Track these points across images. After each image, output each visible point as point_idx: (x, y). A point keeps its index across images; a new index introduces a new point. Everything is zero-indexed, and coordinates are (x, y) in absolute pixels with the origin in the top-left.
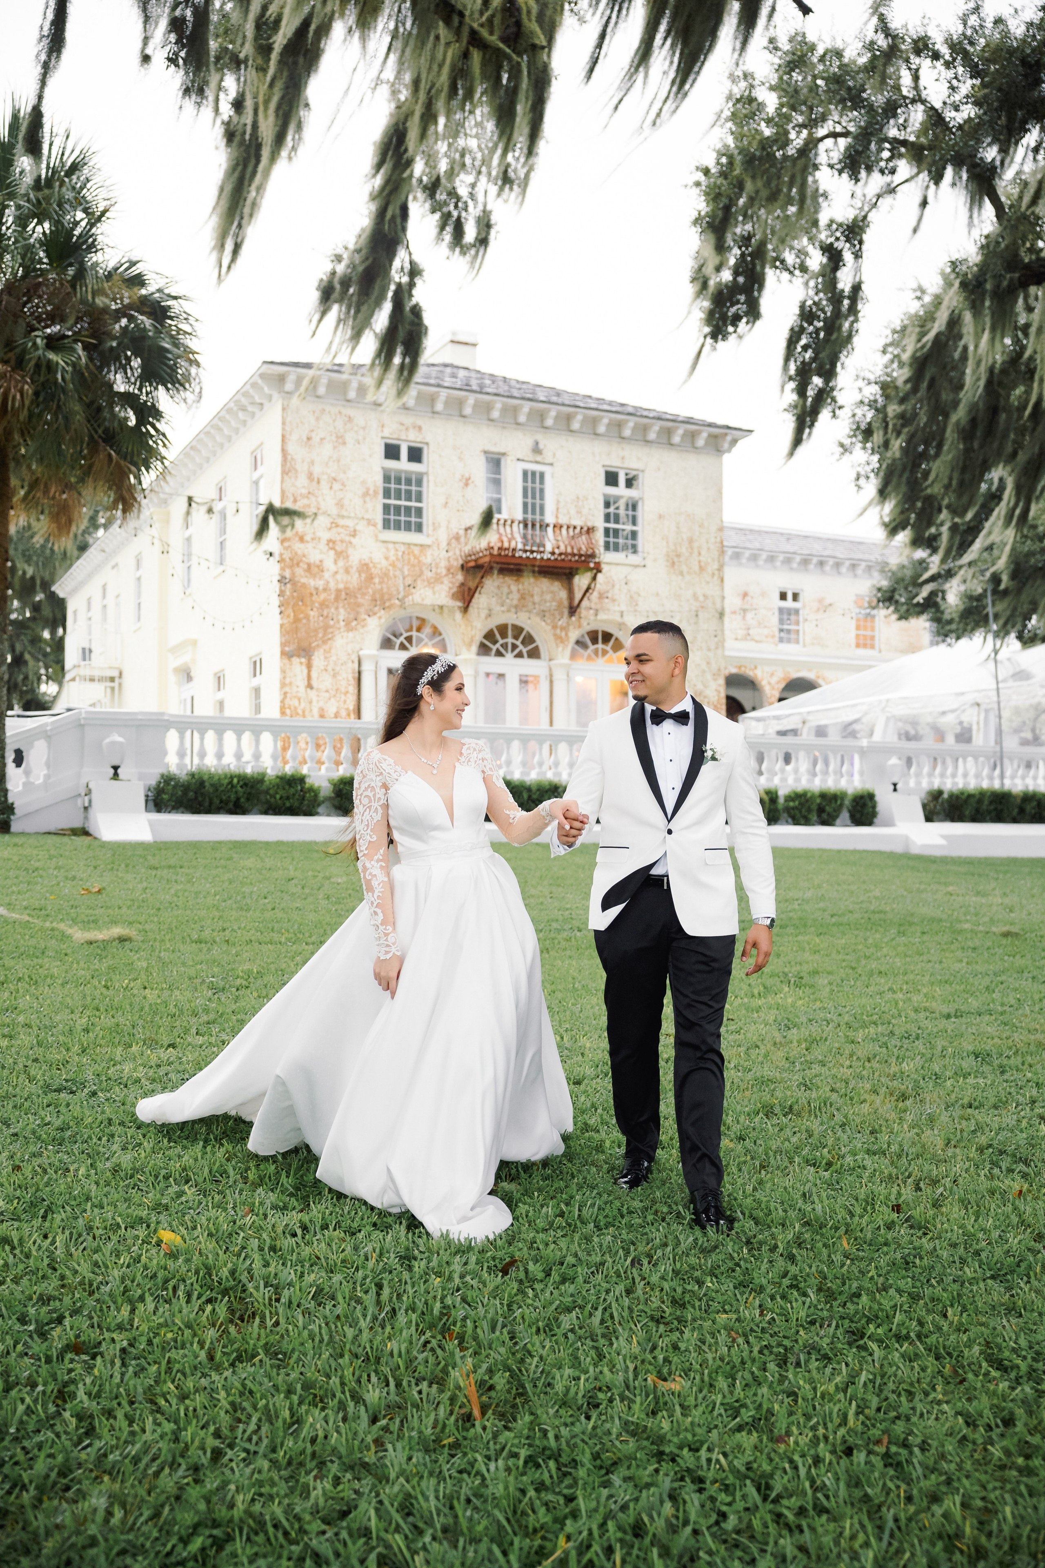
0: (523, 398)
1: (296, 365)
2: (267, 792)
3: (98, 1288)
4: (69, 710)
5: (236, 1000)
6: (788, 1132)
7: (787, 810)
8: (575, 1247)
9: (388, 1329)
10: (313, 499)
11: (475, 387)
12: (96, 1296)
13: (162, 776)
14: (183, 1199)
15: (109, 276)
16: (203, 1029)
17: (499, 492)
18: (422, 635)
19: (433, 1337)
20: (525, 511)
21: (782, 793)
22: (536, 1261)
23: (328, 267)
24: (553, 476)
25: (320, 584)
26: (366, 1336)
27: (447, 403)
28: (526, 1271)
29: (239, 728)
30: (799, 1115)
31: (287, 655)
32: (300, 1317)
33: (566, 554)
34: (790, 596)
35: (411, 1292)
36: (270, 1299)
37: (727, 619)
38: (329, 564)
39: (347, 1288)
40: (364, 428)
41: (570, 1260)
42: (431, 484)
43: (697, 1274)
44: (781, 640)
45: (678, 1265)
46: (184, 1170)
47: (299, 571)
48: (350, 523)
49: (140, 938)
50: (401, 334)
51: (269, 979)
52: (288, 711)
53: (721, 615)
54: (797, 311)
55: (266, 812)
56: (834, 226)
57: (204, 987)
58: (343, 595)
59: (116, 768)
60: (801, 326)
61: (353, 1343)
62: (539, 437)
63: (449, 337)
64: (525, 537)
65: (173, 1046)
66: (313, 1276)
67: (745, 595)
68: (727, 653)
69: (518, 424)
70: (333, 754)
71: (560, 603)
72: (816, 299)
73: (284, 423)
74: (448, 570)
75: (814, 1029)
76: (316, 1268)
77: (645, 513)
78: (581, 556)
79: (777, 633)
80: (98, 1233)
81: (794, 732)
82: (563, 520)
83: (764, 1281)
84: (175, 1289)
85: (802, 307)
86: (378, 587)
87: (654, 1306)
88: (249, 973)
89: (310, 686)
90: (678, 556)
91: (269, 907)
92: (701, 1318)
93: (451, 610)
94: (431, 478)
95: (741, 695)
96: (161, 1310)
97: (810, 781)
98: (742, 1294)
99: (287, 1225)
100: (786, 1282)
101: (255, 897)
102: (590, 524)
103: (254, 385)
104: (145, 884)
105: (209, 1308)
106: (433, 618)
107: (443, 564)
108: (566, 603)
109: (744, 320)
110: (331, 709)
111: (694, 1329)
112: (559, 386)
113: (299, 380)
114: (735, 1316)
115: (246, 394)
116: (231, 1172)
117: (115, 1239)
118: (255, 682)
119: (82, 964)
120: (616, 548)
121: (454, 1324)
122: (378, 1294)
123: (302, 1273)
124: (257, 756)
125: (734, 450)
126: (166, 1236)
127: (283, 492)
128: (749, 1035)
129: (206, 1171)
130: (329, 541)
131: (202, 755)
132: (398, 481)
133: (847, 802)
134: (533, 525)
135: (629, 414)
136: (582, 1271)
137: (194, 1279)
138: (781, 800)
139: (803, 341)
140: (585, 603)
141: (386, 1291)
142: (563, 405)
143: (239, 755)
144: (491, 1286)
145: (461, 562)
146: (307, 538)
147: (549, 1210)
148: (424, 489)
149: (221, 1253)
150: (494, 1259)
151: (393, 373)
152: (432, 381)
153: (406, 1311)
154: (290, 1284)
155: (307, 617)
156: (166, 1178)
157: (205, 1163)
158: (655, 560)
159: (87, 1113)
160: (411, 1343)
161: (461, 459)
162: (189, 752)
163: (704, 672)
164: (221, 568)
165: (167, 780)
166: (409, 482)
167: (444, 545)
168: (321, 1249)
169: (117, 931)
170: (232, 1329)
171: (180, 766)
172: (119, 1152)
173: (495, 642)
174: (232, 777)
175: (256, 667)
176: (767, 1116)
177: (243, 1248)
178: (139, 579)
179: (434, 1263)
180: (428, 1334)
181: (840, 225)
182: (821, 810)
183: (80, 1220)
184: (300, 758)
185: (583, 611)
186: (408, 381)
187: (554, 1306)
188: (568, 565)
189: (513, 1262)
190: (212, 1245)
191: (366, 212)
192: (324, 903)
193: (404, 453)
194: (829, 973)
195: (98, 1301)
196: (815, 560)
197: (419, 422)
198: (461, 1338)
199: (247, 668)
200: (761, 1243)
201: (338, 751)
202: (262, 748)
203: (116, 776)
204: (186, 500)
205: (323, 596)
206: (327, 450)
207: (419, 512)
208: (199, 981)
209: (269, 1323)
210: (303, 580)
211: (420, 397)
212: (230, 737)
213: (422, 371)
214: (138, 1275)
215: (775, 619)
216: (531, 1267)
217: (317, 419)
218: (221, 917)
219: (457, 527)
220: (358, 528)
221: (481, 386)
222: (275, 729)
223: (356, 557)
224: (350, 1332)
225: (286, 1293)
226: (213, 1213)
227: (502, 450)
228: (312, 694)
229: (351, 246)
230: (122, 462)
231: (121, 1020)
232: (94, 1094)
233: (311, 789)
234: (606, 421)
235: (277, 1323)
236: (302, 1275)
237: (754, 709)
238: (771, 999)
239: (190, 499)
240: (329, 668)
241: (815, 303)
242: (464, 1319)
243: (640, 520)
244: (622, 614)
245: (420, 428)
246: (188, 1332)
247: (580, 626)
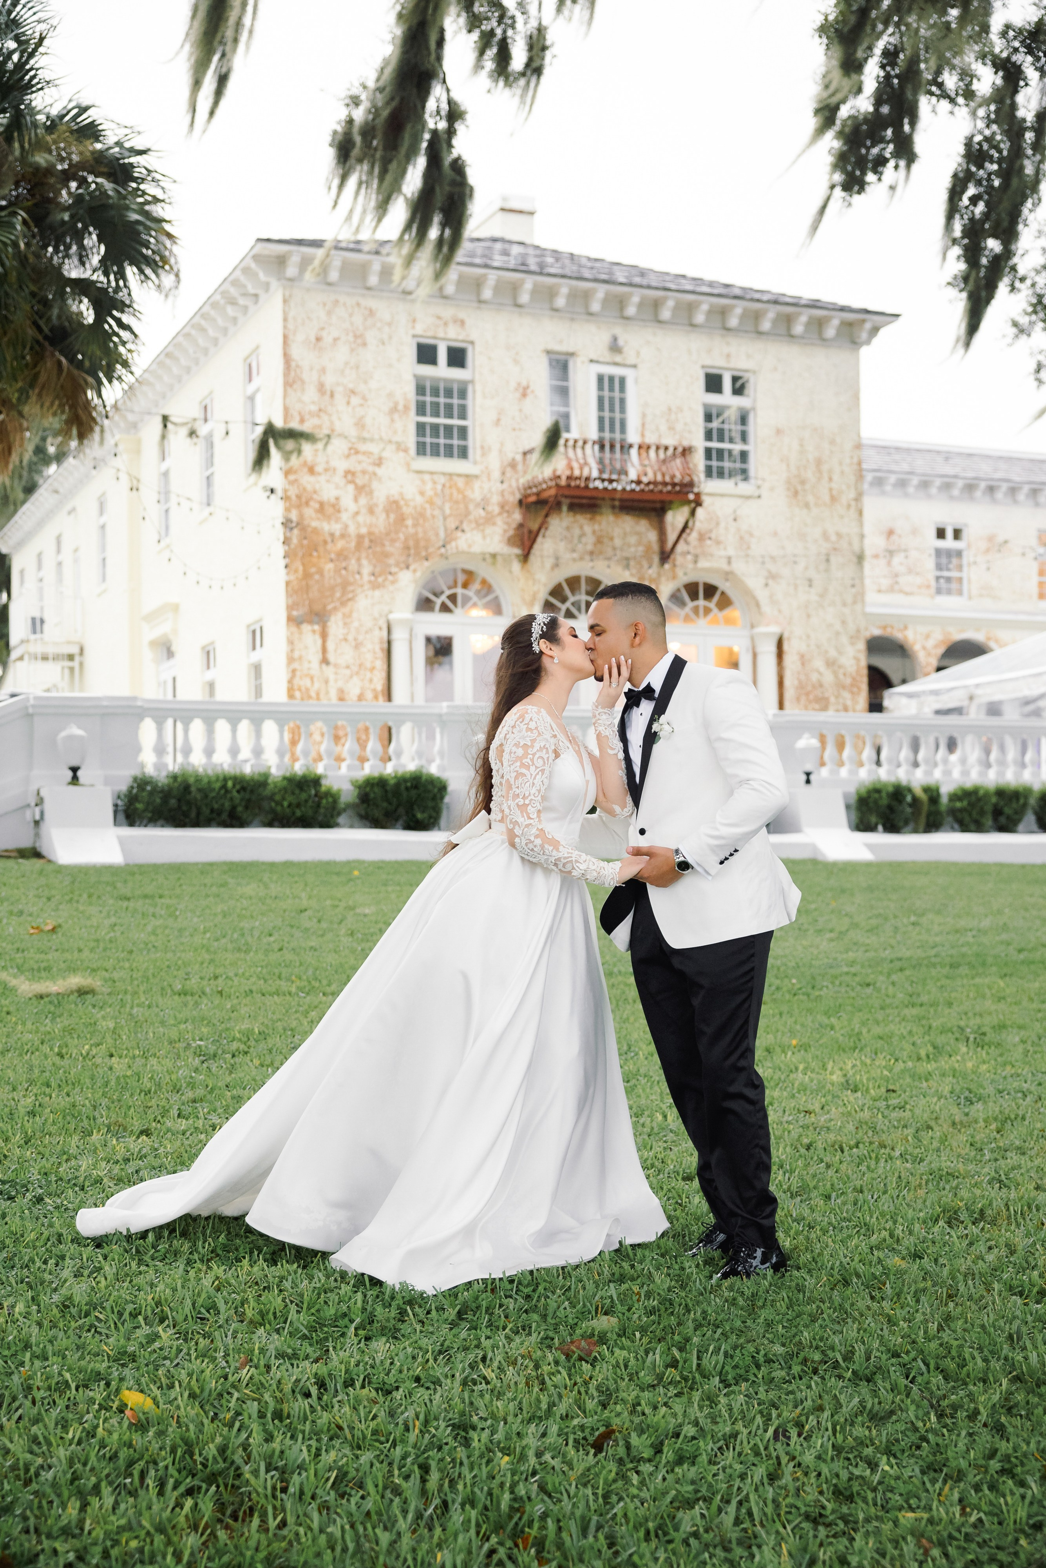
0: (596, 280)
1: (300, 242)
2: (271, 798)
3: (37, 1475)
4: (13, 696)
5: (232, 1069)
6: (981, 1247)
7: (953, 812)
8: (695, 1411)
9: (438, 1531)
10: (325, 417)
11: (533, 267)
12: (34, 1486)
13: (135, 779)
14: (157, 1345)
15: (53, 125)
16: (187, 1109)
17: (566, 404)
18: (470, 593)
19: (501, 1543)
20: (601, 429)
21: (946, 790)
22: (641, 1432)
23: (342, 114)
24: (636, 381)
25: (336, 528)
26: (406, 1542)
27: (497, 289)
28: (628, 1447)
29: (234, 714)
30: (993, 1222)
31: (294, 621)
32: (315, 1516)
33: (655, 483)
34: (949, 533)
35: (469, 1477)
36: (274, 1488)
37: (867, 565)
38: (348, 502)
39: (380, 1471)
40: (389, 324)
41: (689, 1430)
42: (479, 394)
43: (868, 1451)
44: (939, 591)
45: (840, 1437)
46: (158, 1303)
47: (309, 512)
48: (374, 448)
49: (106, 990)
50: (439, 198)
51: (275, 1041)
52: (297, 694)
53: (860, 558)
54: (961, 150)
55: (270, 824)
56: (1011, 33)
57: (190, 1053)
58: (366, 542)
59: (75, 770)
60: (968, 171)
61: (389, 1553)
62: (618, 331)
63: (499, 204)
64: (601, 462)
65: (146, 1132)
66: (333, 1455)
67: (891, 533)
68: (869, 610)
69: (591, 314)
70: (356, 747)
71: (648, 548)
72: (987, 132)
73: (285, 320)
74: (502, 507)
75: (1007, 1104)
76: (337, 1443)
77: (758, 427)
78: (674, 485)
79: (933, 583)
80: (39, 1395)
81: (958, 711)
82: (651, 439)
83: (963, 1464)
84: (143, 1475)
85: (969, 144)
86: (411, 530)
87: (810, 1498)
88: (247, 1035)
89: (325, 661)
90: (803, 482)
91: (276, 947)
92: (877, 1518)
93: (507, 560)
94: (478, 387)
95: (888, 665)
96: (123, 1506)
97: (982, 774)
98: (934, 1481)
99: (298, 1381)
100: (995, 1465)
101: (256, 933)
102: (686, 443)
103: (246, 270)
104: (113, 920)
105: (189, 1503)
106: (483, 571)
107: (495, 499)
108: (656, 547)
109: (892, 163)
110: (353, 690)
111: (867, 1534)
112: (643, 264)
113: (305, 263)
114: (926, 1516)
115: (235, 283)
116: (222, 1306)
117: (61, 1403)
118: (255, 656)
119: (29, 1025)
120: (721, 474)
121: (530, 1524)
122: (424, 1481)
123: (318, 1450)
124: (258, 751)
125: (875, 341)
126: (133, 1398)
127: (286, 410)
128: (917, 1111)
129: (188, 1302)
130: (347, 472)
131: (187, 751)
132: (435, 392)
133: (1032, 801)
134: (612, 446)
135: (736, 297)
136: (707, 1446)
137: (169, 1460)
138: (944, 800)
139: (971, 191)
140: (681, 547)
141: (434, 1477)
142: (649, 287)
143: (234, 751)
144: (580, 1468)
145: (518, 496)
146: (319, 469)
147: (657, 1358)
148: (469, 402)
149: (206, 1422)
150: (582, 1428)
151: (428, 249)
152: (478, 261)
153: (463, 1505)
154: (301, 1467)
155: (321, 572)
156: (134, 1315)
157: (188, 1295)
158: (772, 489)
159: (29, 1225)
160: (470, 1552)
161: (516, 362)
162: (170, 749)
163: (838, 634)
164: (208, 510)
165: (142, 783)
166: (449, 393)
167: (496, 475)
168: (343, 1413)
169: (75, 981)
170: (222, 1534)
171: (158, 766)
172: (71, 1280)
173: (564, 600)
174: (225, 780)
175: (256, 637)
176: (949, 1223)
177: (238, 1414)
178: (103, 527)
179: (499, 1436)
180: (494, 1539)
181: (1020, 31)
182: (997, 812)
183: (15, 1377)
184: (313, 754)
185: (678, 557)
186: (448, 260)
187: (668, 1499)
188: (659, 497)
189: (608, 1434)
190: (194, 1411)
191: (389, 37)
192: (346, 941)
193: (442, 356)
194: (1020, 1027)
195: (36, 1493)
196: (983, 485)
197: (462, 315)
198: (540, 1544)
199: (244, 638)
200: (955, 1407)
201: (363, 745)
202: (264, 742)
203: (75, 780)
204: (159, 419)
205: (340, 544)
206: (342, 354)
207: (463, 432)
208: (182, 1045)
209: (272, 1524)
210: (314, 524)
211: (461, 281)
212: (222, 727)
213: (465, 246)
214: (93, 1455)
215: (930, 563)
216: (635, 1440)
217: (329, 313)
218: (212, 961)
219: (513, 451)
220: (385, 454)
221: (542, 265)
222: (280, 717)
223: (382, 492)
224: (385, 1538)
225: (296, 1479)
226: (196, 1365)
227: (571, 350)
228: (329, 671)
229: (371, 84)
230: (76, 372)
231: (79, 1099)
232: (39, 1200)
233: (328, 793)
234: (705, 307)
235: (283, 1524)
236: (318, 1455)
237: (904, 681)
238: (944, 1063)
239: (165, 419)
240: (350, 637)
241: (986, 139)
242: (544, 1516)
243: (751, 437)
244: (729, 560)
245: (462, 323)
246: (159, 1539)
247: (674, 577)
